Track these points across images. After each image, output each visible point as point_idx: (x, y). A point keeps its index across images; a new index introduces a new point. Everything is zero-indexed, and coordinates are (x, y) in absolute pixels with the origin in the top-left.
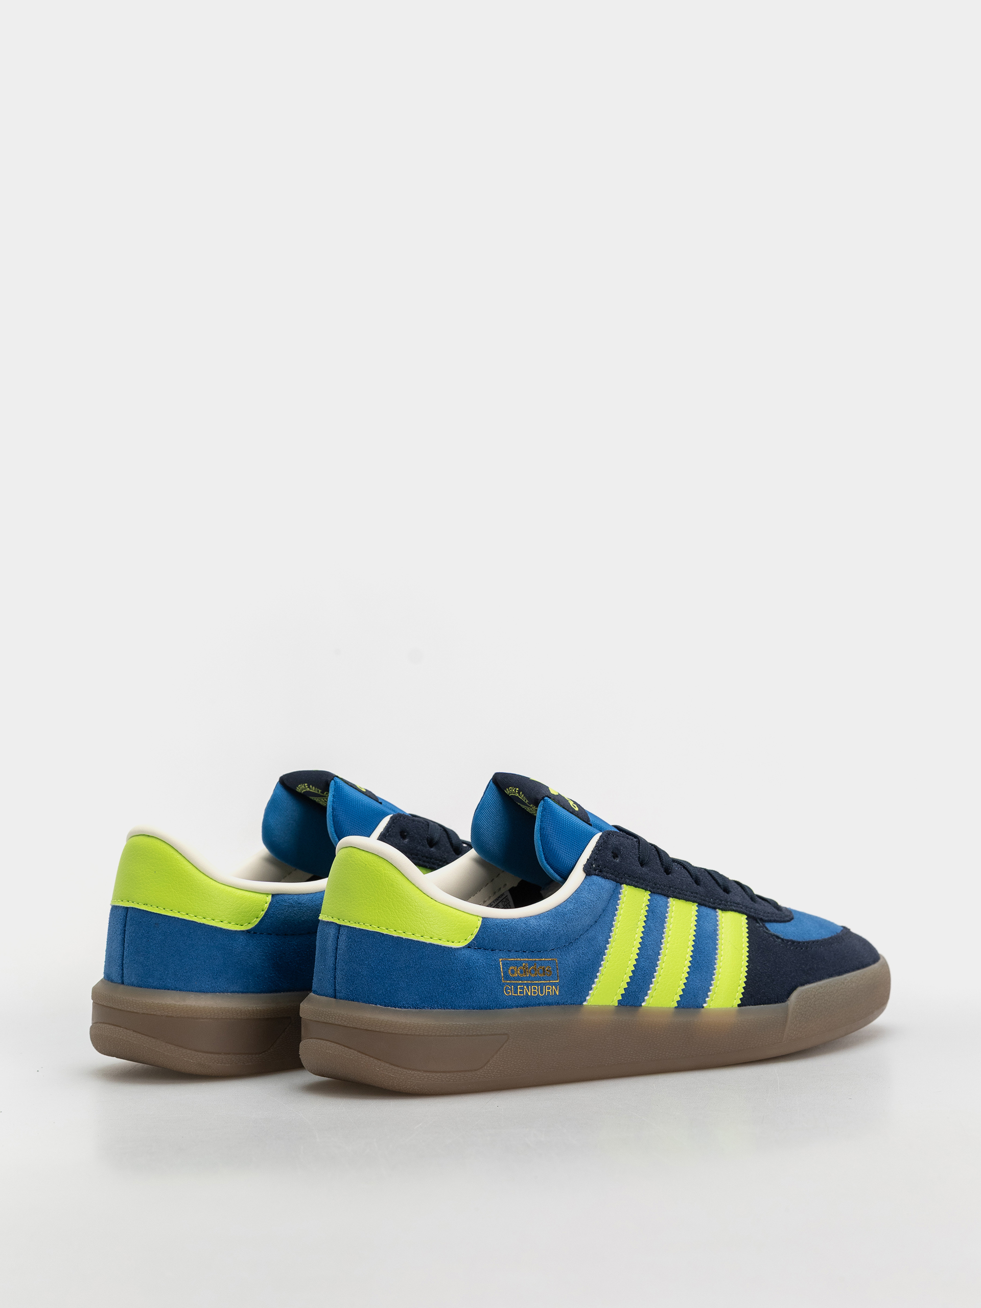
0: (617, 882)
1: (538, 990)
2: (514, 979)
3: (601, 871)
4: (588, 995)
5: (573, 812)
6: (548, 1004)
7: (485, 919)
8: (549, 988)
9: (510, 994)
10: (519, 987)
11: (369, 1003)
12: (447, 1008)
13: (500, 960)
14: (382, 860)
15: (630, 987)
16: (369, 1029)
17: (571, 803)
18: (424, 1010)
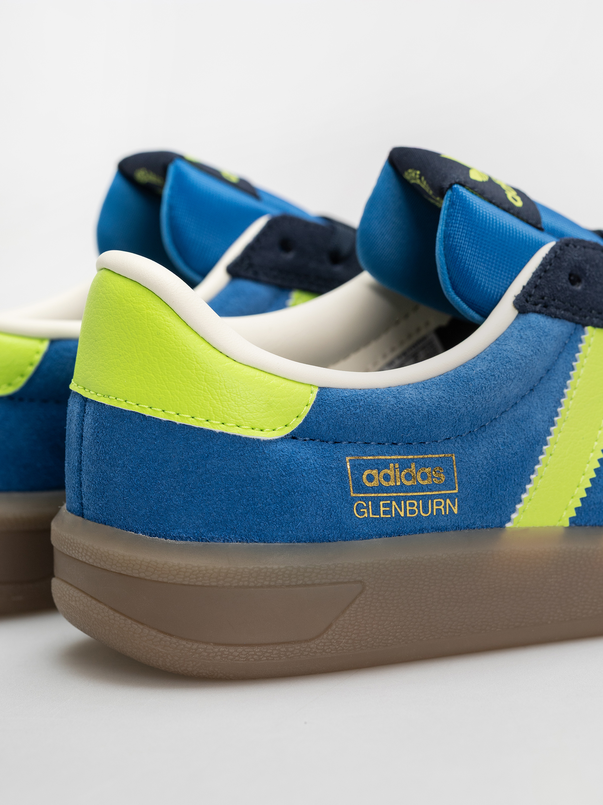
0: (577, 323)
1: (418, 507)
2: (373, 490)
3: (546, 306)
4: (514, 511)
5: (509, 209)
6: (439, 529)
7: (323, 392)
8: (439, 504)
9: (366, 515)
10: (381, 503)
11: (127, 529)
12: (252, 541)
13: (348, 459)
14: (145, 292)
15: (592, 495)
16: (122, 572)
17: (511, 195)
18: (212, 543)
